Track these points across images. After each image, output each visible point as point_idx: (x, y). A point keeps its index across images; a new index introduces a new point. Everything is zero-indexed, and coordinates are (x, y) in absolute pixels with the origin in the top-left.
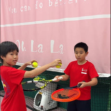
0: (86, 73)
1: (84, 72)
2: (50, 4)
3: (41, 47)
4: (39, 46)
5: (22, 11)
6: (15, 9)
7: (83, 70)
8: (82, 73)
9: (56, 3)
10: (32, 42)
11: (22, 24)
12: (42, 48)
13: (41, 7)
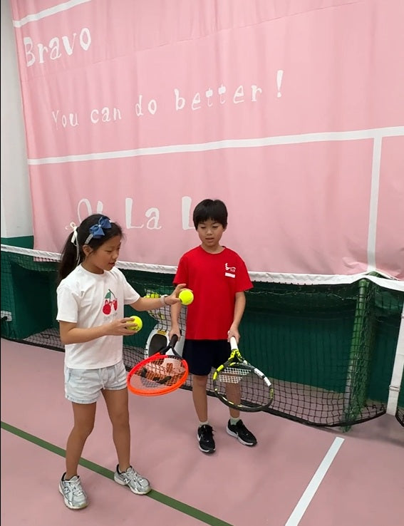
0: (233, 276)
1: (229, 271)
2: (179, 103)
3: (153, 214)
4: (148, 214)
5: (94, 122)
6: (71, 116)
7: (227, 268)
8: (227, 274)
9: (195, 102)
10: (129, 203)
11: (97, 156)
12: (157, 219)
13: (153, 112)
